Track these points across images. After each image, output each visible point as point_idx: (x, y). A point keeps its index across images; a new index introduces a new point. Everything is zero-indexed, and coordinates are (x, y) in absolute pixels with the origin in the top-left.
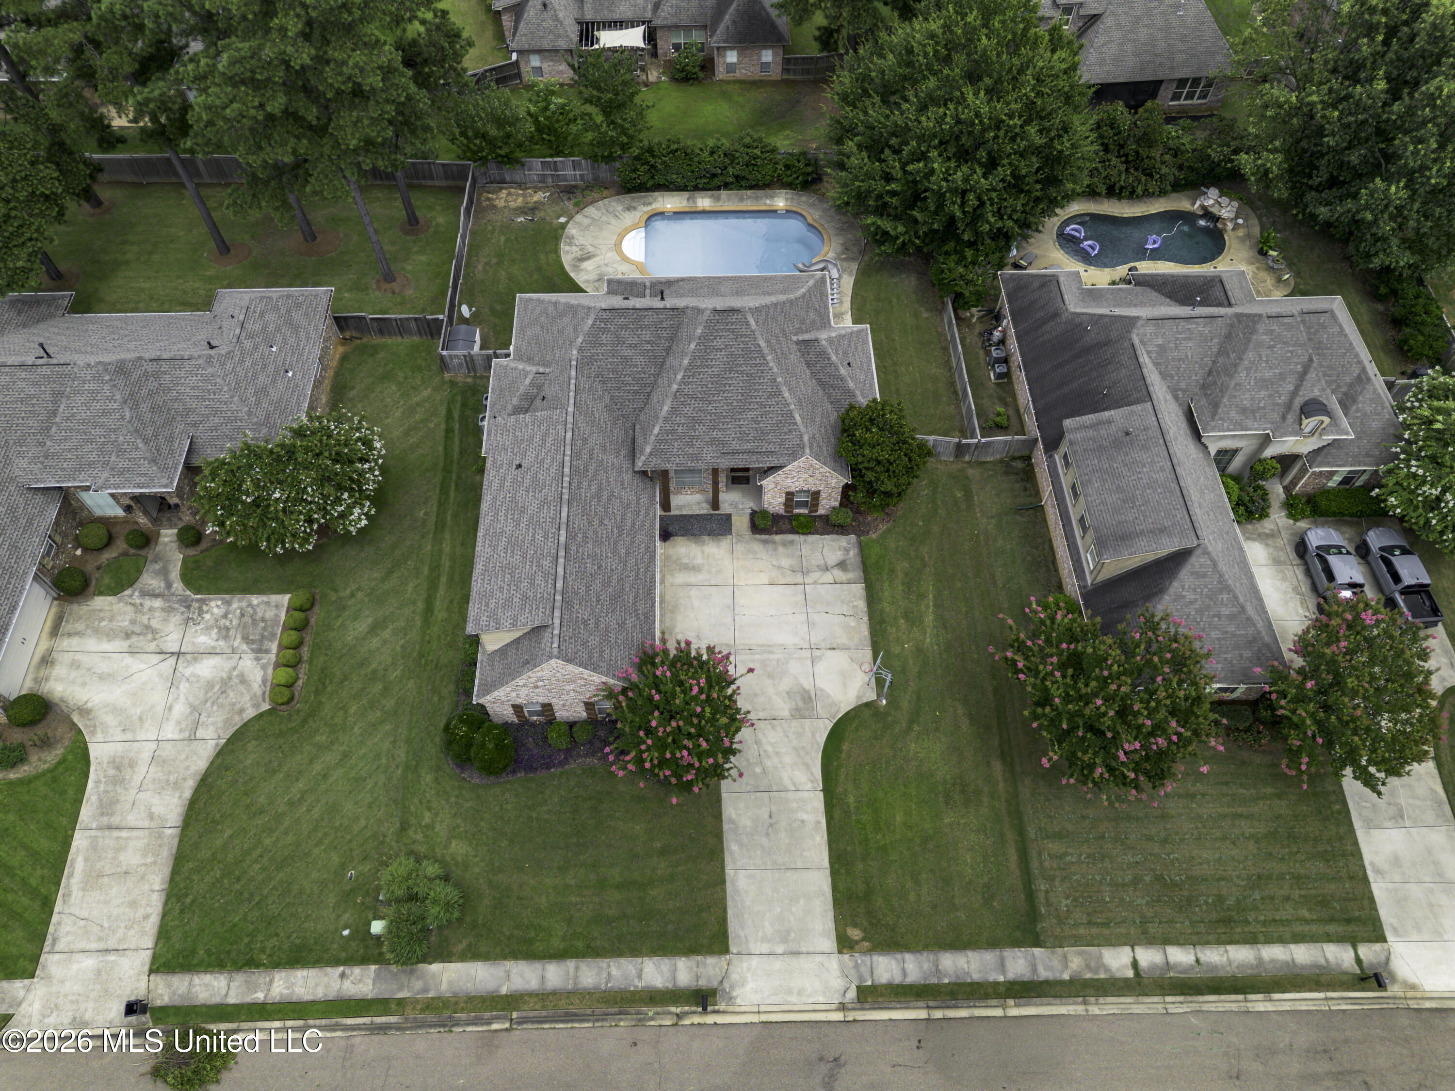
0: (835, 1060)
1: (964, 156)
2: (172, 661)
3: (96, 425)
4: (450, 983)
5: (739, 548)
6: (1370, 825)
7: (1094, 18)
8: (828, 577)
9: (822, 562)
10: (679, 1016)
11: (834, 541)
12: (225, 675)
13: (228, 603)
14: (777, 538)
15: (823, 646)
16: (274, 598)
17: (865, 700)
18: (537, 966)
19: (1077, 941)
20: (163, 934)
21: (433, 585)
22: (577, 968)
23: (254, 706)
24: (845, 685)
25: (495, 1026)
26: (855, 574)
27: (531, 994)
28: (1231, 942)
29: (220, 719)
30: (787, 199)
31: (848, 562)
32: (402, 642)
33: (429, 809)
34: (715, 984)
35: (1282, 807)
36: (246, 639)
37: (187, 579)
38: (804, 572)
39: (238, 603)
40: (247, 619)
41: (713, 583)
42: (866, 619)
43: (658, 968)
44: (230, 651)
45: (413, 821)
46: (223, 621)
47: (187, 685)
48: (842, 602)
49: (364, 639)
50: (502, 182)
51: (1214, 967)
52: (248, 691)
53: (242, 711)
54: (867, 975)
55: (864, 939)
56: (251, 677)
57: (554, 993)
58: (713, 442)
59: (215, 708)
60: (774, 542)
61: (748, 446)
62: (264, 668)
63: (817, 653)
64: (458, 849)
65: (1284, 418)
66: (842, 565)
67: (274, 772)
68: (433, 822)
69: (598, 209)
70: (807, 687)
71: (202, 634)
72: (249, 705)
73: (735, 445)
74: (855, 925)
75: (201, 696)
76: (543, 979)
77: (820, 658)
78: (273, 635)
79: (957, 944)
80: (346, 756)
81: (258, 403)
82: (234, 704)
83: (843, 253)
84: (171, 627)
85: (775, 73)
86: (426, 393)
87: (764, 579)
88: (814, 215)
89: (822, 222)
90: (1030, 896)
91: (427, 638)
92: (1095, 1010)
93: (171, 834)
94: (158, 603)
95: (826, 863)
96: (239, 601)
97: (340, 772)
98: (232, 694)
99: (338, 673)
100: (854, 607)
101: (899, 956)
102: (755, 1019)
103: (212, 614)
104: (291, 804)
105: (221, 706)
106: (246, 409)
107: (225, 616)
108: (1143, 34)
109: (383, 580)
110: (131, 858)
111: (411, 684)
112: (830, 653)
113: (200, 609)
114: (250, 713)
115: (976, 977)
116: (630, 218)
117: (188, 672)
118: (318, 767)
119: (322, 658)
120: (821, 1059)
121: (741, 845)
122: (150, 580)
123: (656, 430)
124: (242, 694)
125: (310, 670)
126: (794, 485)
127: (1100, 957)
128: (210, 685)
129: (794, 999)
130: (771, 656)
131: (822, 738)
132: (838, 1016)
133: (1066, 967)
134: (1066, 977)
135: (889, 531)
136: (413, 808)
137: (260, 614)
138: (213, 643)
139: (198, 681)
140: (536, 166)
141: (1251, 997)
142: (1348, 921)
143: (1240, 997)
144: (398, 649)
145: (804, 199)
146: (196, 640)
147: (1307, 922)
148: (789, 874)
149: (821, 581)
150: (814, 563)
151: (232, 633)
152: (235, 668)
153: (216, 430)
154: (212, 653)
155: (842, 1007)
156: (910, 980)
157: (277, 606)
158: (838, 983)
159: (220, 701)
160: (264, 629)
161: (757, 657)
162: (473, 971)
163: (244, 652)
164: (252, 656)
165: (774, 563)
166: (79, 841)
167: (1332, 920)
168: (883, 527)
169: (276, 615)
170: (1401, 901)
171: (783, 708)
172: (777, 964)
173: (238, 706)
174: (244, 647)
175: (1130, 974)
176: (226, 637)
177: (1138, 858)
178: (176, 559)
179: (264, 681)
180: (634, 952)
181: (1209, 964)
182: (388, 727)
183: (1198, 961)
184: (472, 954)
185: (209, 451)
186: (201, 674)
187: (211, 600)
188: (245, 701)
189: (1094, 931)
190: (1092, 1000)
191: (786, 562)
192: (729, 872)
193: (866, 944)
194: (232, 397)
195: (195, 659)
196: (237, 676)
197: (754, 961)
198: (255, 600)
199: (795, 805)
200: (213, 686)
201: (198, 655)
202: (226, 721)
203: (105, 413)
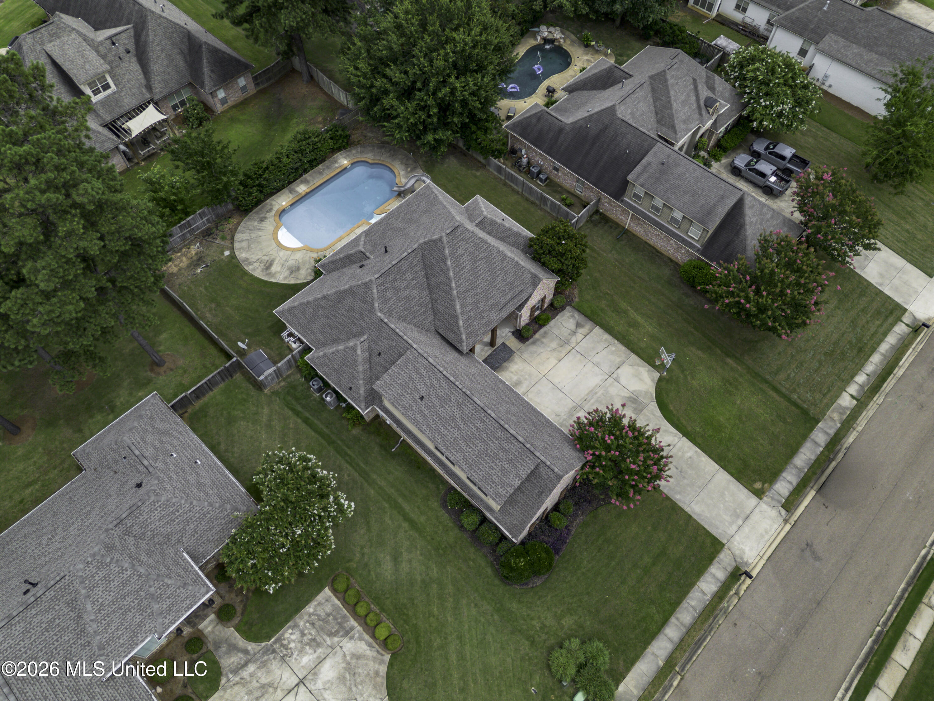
0: (807, 545)
2: (302, 689)
3: (124, 597)
4: (635, 687)
5: (526, 355)
6: (863, 268)
8: (579, 336)
9: (569, 331)
10: (737, 593)
11: (562, 316)
12: (344, 665)
13: (296, 626)
14: (537, 336)
15: (613, 371)
16: (320, 597)
17: (656, 379)
18: (661, 637)
19: (828, 406)
21: (398, 508)
22: (677, 619)
23: (380, 664)
24: (641, 380)
25: (675, 683)
26: (589, 325)
27: (673, 652)
28: (869, 356)
29: (370, 690)
30: (345, 158)
31: (579, 321)
32: (418, 552)
33: (532, 619)
34: (734, 564)
36: (331, 634)
37: (252, 637)
38: (567, 342)
39: (301, 620)
40: (318, 624)
41: (533, 383)
42: (616, 341)
43: (706, 582)
44: (330, 650)
45: (531, 633)
46: (305, 638)
47: (328, 692)
48: (598, 342)
49: (397, 570)
51: (874, 372)
52: (367, 659)
53: (377, 673)
54: (780, 498)
55: (763, 484)
56: (360, 651)
57: (682, 640)
58: (492, 307)
59: (360, 687)
60: (538, 340)
61: (509, 297)
62: (361, 639)
63: (614, 376)
64: (568, 622)
65: (701, 114)
66: (578, 325)
67: (434, 684)
68: (542, 623)
69: (243, 232)
70: (628, 395)
71: (301, 658)
72: (377, 666)
73: (503, 301)
74: (754, 481)
75: (344, 689)
76: (670, 640)
77: (618, 377)
78: (345, 617)
79: (793, 451)
80: (460, 637)
81: (207, 494)
82: (368, 674)
83: (407, 168)
84: (278, 672)
85: (252, 89)
86: (266, 411)
87: (553, 361)
88: (369, 157)
89: (378, 158)
90: (796, 404)
91: (429, 538)
92: (860, 428)
94: (251, 668)
95: (717, 467)
96: (301, 618)
97: (467, 647)
98: (360, 670)
99: (405, 601)
100: (606, 340)
101: (781, 478)
102: (763, 562)
103: (294, 641)
104: (462, 690)
105: (362, 683)
106: (206, 503)
107: (303, 634)
109: (369, 530)
111: (449, 569)
112: (619, 370)
113: (283, 645)
114: (383, 669)
115: (813, 457)
116: (269, 225)
117: (320, 684)
118: (453, 658)
119: (388, 602)
120: (803, 550)
121: (680, 493)
122: (229, 661)
123: (461, 323)
124: (366, 665)
125: (388, 615)
126: (535, 301)
127: (840, 405)
128: (342, 679)
129: (767, 537)
130: (598, 395)
131: (658, 413)
132: (788, 527)
133: (835, 421)
134: (839, 425)
135: (580, 292)
136: (525, 627)
137: (323, 614)
138: (315, 655)
139: (332, 684)
141: (895, 372)
142: (891, 313)
143: (892, 375)
144: (421, 558)
145: (354, 152)
146: (302, 664)
147: (881, 325)
148: (709, 486)
149: (579, 341)
150: (566, 334)
151: (318, 639)
152: (345, 655)
153: (196, 532)
154: (321, 661)
155: (786, 521)
156: (795, 483)
157: (327, 600)
158: (773, 513)
159: (358, 680)
160: (335, 619)
161: (592, 401)
162: (639, 671)
163: (339, 643)
164: (346, 640)
165: (549, 349)
167: (887, 317)
168: (576, 292)
169: (333, 605)
170: (896, 290)
172: (746, 529)
173: (372, 673)
174: (336, 639)
175: (855, 402)
176: (319, 645)
177: (812, 353)
178: (230, 633)
179: (370, 645)
180: (691, 585)
181: (871, 372)
182: (464, 602)
183: (867, 375)
184: (630, 663)
185: (201, 550)
186: (329, 678)
187: (283, 634)
188: (372, 666)
189: (828, 397)
190: (855, 425)
191: (554, 345)
192: (687, 509)
193: (766, 485)
194: (191, 503)
195: (315, 674)
196: (351, 658)
197: (737, 538)
198: (310, 609)
199: (680, 454)
200: (344, 678)
201: (314, 671)
202: (375, 687)
203: (124, 584)
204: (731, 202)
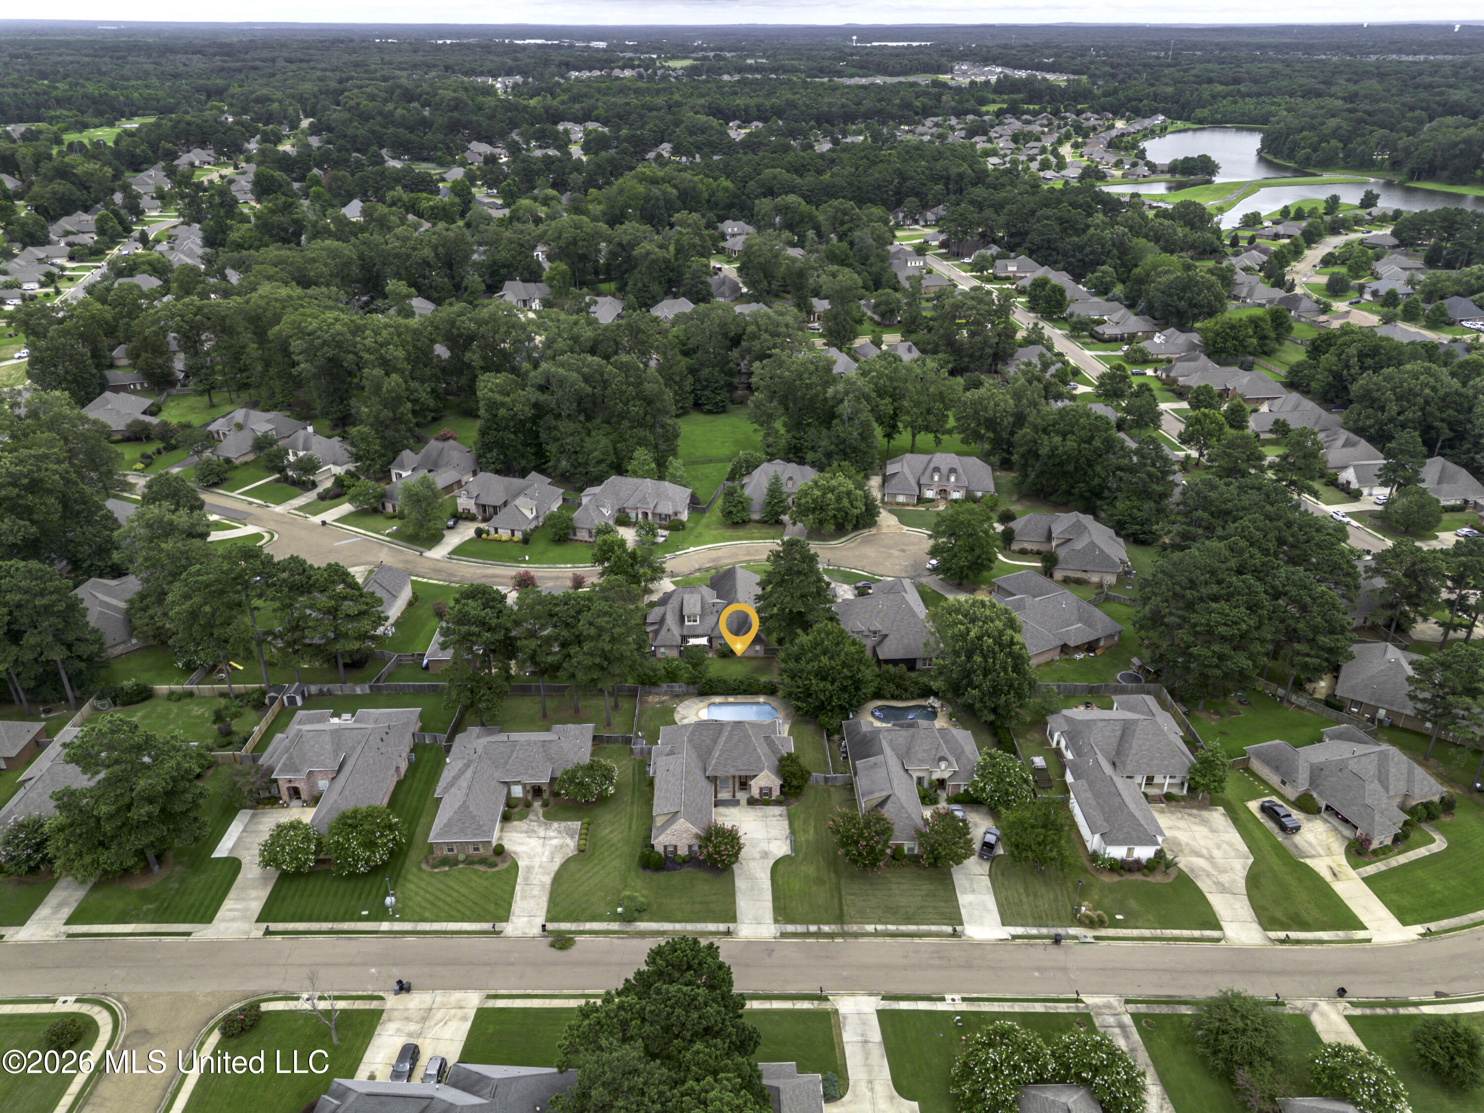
0: (771, 950)
1: (824, 679)
2: (543, 840)
3: (525, 760)
4: (644, 927)
5: (743, 809)
6: (962, 893)
7: (886, 636)
8: (775, 819)
9: (774, 814)
10: (720, 938)
11: (777, 808)
12: (561, 844)
13: (560, 824)
14: (757, 806)
16: (576, 823)
17: (787, 854)
18: (672, 924)
19: (857, 923)
20: (548, 911)
21: (631, 819)
22: (686, 925)
23: (572, 853)
24: (780, 850)
25: (659, 939)
26: (785, 818)
27: (671, 931)
28: (909, 924)
29: (561, 856)
30: (764, 699)
31: (783, 814)
32: (621, 836)
33: (634, 882)
34: (732, 930)
35: (932, 887)
36: (567, 834)
37: (545, 816)
38: (767, 817)
39: (563, 824)
40: (567, 828)
41: (733, 820)
42: (789, 831)
43: (713, 926)
44: (562, 837)
45: (629, 885)
46: (559, 829)
47: (549, 846)
48: (780, 826)
49: (608, 835)
50: (650, 693)
51: (903, 931)
52: (570, 848)
53: (568, 854)
54: (784, 930)
56: (570, 845)
57: (678, 931)
58: (733, 765)
59: (559, 853)
60: (755, 808)
61: (745, 767)
62: (574, 842)
63: (771, 840)
65: (934, 761)
66: (781, 815)
67: (581, 871)
68: (636, 885)
69: (689, 702)
70: (766, 850)
71: (552, 832)
72: (570, 852)
73: (741, 767)
74: (780, 916)
75: (554, 850)
76: (674, 927)
77: (771, 842)
78: (577, 833)
80: (604, 867)
82: (565, 852)
83: (786, 716)
84: (541, 830)
85: (762, 654)
86: (624, 762)
87: (753, 818)
88: (774, 704)
89: (778, 706)
90: (841, 910)
91: (630, 835)
92: (861, 941)
93: (548, 887)
94: (535, 823)
95: (771, 899)
97: (603, 871)
98: (564, 849)
99: (600, 844)
100: (784, 827)
101: (795, 925)
102: (746, 940)
103: (555, 827)
104: (587, 879)
105: (561, 853)
106: (571, 758)
107: (559, 827)
108: (906, 641)
109: (613, 818)
110: (536, 892)
111: (625, 848)
112: (775, 841)
113: (550, 825)
114: (571, 855)
116: (701, 705)
117: (548, 843)
118: (595, 870)
119: (595, 841)
120: (766, 950)
121: (742, 894)
122: (532, 817)
123: (713, 762)
124: (567, 849)
125: (590, 843)
126: (763, 784)
127: (864, 927)
129: (759, 935)
130: (754, 841)
131: (771, 865)
132: (773, 940)
133: (852, 929)
134: (852, 932)
135: (797, 805)
137: (571, 827)
138: (556, 835)
139: (552, 846)
140: (664, 686)
141: (915, 938)
142: (952, 920)
143: (911, 938)
144: (620, 838)
145: (771, 698)
146: (550, 834)
147: (938, 919)
148: (758, 902)
149: (773, 820)
150: (770, 814)
151: (562, 832)
152: (564, 842)
153: (561, 765)
154: (556, 838)
155: (775, 938)
156: (798, 931)
157: (577, 825)
158: (774, 932)
159: (560, 851)
160: (573, 831)
161: (748, 841)
162: (651, 924)
163: (567, 838)
164: (570, 839)
165: (756, 814)
166: (518, 888)
167: (946, 919)
168: (794, 804)
169: (577, 828)
170: (970, 914)
171: (757, 856)
172: (754, 926)
174: (567, 836)
175: (874, 931)
176: (560, 833)
177: (880, 901)
178: (540, 811)
179: (575, 846)
180: (705, 921)
181: (901, 930)
182: (618, 859)
183: (897, 929)
184: (651, 920)
186: (553, 844)
187: (554, 823)
189: (863, 920)
190: (861, 938)
191: (760, 814)
192: (737, 901)
193: (784, 921)
194: (570, 755)
196: (565, 844)
197: (745, 925)
198: (569, 823)
199: (761, 883)
200: (557, 847)
201: (551, 838)
202: (563, 857)
204: (885, 794)
